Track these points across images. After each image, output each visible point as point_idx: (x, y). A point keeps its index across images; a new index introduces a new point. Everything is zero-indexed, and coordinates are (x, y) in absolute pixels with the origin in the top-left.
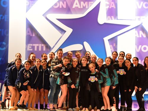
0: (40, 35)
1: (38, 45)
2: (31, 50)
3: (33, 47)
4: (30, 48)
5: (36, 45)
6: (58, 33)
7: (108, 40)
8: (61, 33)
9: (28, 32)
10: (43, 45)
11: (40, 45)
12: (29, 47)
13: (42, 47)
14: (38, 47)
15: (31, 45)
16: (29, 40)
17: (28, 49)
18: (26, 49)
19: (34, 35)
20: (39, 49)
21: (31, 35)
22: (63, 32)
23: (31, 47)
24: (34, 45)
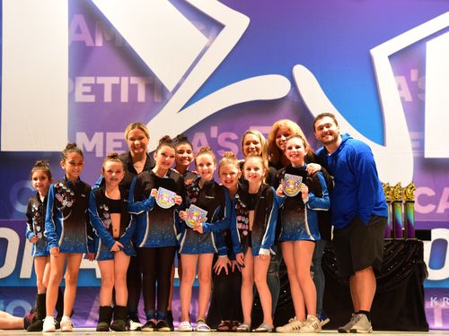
0: (124, 41)
1: (115, 80)
2: (92, 99)
3: (97, 90)
4: (85, 93)
5: (108, 82)
6: (193, 34)
7: (390, 57)
8: (206, 32)
9: (78, 31)
10: (134, 80)
11: (125, 80)
12: (80, 89)
13: (133, 90)
14: (116, 89)
15: (91, 80)
16: (82, 60)
17: (80, 98)
18: (71, 95)
19: (99, 43)
21: (89, 43)
22: (214, 30)
23: (88, 89)
24: (100, 80)
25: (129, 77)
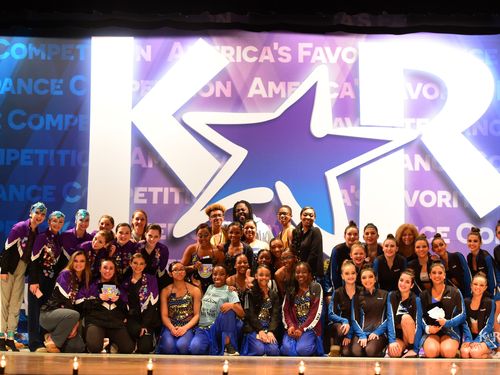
0: (166, 164)
1: (160, 190)
2: (145, 201)
3: (149, 195)
4: (140, 198)
5: (155, 191)
6: (211, 161)
7: (338, 177)
8: (219, 159)
9: (137, 158)
10: (172, 190)
11: (166, 189)
12: (137, 195)
13: (171, 196)
14: (161, 195)
15: (145, 189)
16: (139, 176)
17: (137, 201)
18: (132, 199)
19: (151, 165)
21: (144, 165)
22: (224, 158)
23: (143, 195)
24: (151, 189)
25: (169, 187)
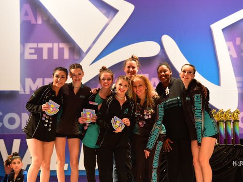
20: (52, 56)
